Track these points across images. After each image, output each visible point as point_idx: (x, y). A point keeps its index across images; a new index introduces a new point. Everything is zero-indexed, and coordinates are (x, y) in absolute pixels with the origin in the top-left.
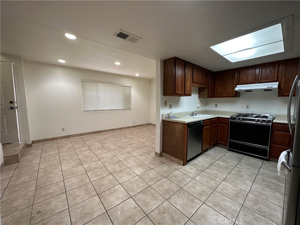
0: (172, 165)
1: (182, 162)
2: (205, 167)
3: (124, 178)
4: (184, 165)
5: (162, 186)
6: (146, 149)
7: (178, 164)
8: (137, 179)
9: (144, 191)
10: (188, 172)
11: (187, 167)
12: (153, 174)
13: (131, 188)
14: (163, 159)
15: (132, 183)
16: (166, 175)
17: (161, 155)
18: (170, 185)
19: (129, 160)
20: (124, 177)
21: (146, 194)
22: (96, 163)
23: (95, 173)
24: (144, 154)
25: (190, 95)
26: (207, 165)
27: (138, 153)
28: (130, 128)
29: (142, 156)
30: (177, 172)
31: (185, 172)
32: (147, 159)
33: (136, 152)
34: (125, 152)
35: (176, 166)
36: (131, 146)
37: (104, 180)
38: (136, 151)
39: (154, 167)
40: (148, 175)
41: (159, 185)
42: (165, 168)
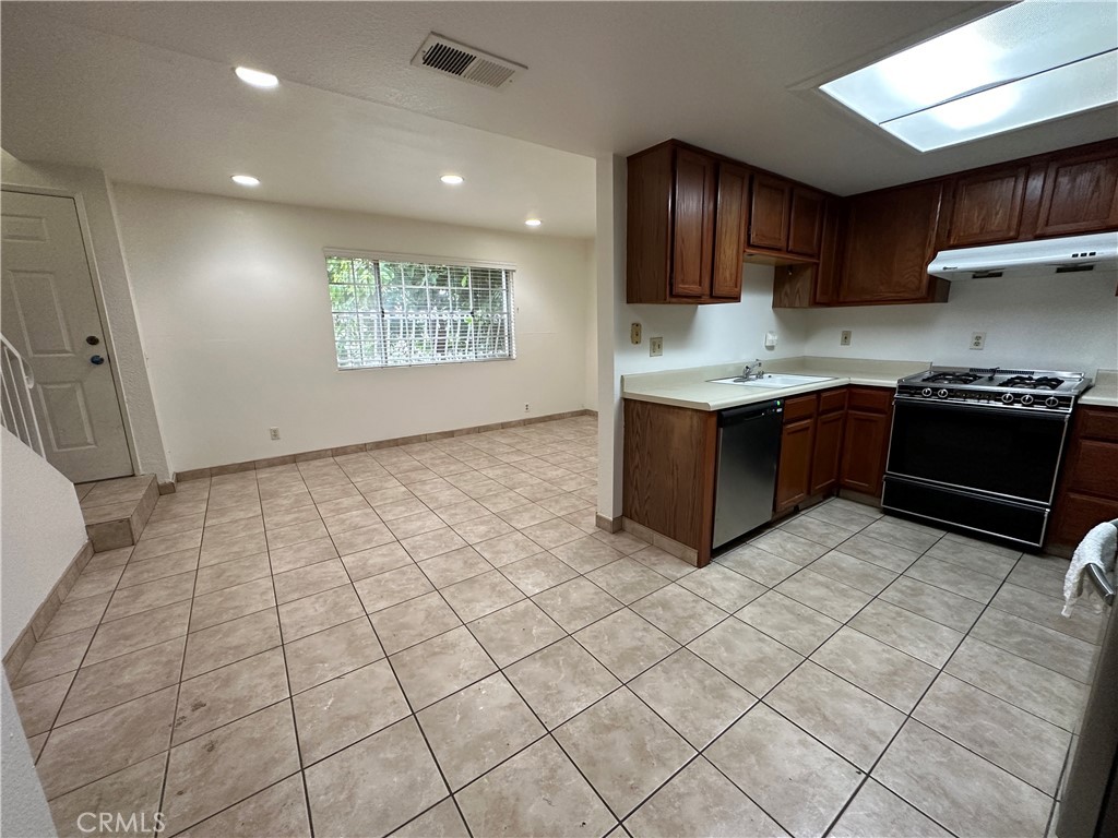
0: (655, 565)
1: (693, 554)
2: (780, 574)
3: (478, 606)
4: (700, 566)
5: (613, 636)
6: (565, 503)
7: (678, 561)
8: (527, 607)
9: (545, 651)
10: (714, 589)
11: (714, 573)
12: (581, 594)
13: (502, 639)
14: (623, 542)
15: (508, 622)
16: (631, 597)
17: (617, 527)
18: (640, 634)
19: (502, 543)
20: (478, 602)
21: (554, 661)
22: (384, 550)
23: (380, 586)
24: (554, 521)
25: (737, 299)
26: (789, 567)
27: (534, 518)
28: (513, 426)
29: (551, 528)
30: (672, 589)
31: (701, 592)
32: (566, 541)
33: (526, 516)
34: (488, 513)
35: (669, 567)
36: (512, 494)
37: (411, 609)
38: (526, 510)
39: (588, 568)
40: (565, 596)
41: (600, 632)
42: (630, 574)
